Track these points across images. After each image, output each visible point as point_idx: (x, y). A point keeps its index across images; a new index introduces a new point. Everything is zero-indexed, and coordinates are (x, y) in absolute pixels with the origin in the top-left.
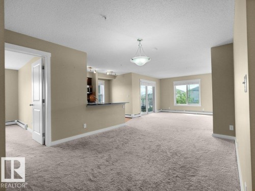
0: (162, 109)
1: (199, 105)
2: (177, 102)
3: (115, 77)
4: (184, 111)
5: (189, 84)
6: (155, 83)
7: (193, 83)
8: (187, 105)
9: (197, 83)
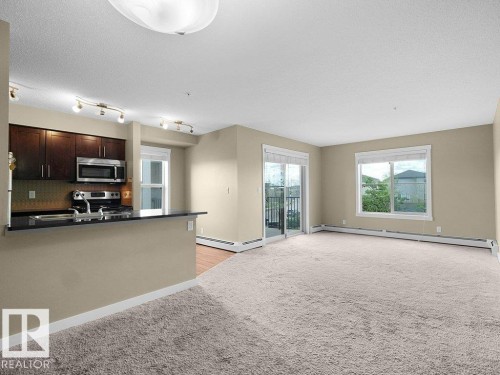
0: (326, 224)
1: (427, 216)
2: (365, 208)
3: (196, 138)
4: (384, 231)
5: (397, 158)
6: (306, 156)
7: (408, 157)
8: (392, 215)
9: (421, 156)
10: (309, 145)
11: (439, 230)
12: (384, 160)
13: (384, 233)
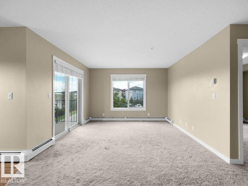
4: (125, 118)
5: (131, 79)
6: (82, 72)
7: (137, 79)
8: (128, 109)
9: (142, 79)
10: (81, 64)
11: (149, 115)
12: (126, 80)
13: (125, 119)
